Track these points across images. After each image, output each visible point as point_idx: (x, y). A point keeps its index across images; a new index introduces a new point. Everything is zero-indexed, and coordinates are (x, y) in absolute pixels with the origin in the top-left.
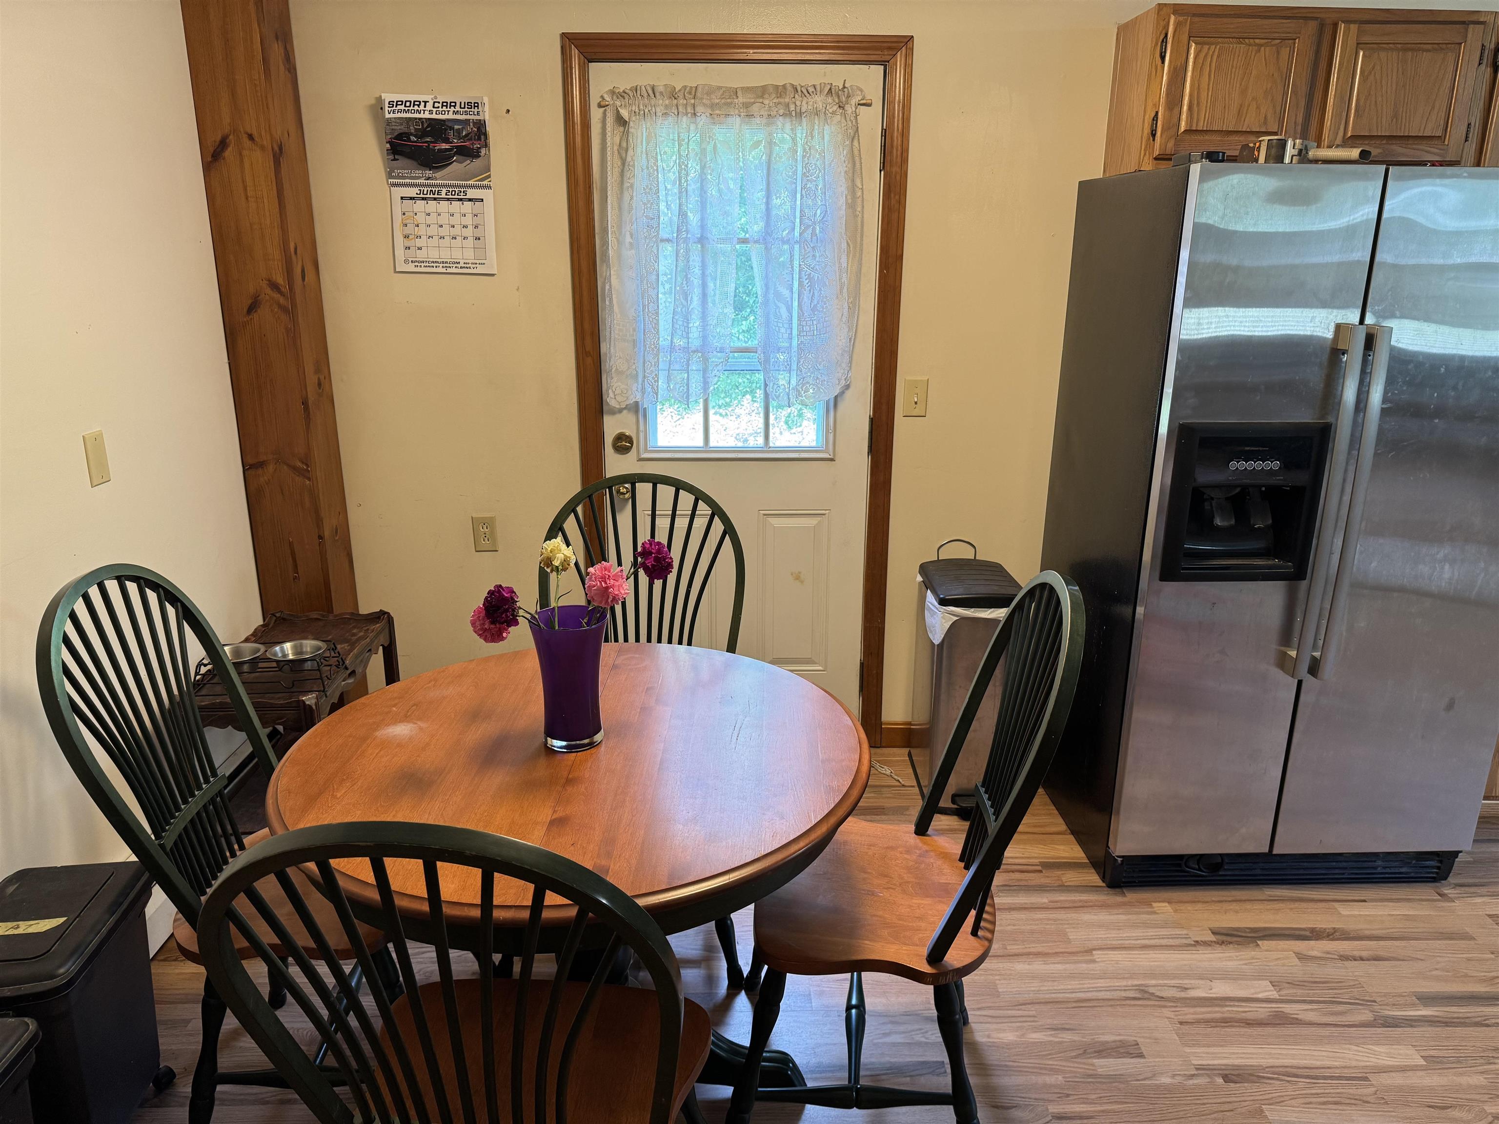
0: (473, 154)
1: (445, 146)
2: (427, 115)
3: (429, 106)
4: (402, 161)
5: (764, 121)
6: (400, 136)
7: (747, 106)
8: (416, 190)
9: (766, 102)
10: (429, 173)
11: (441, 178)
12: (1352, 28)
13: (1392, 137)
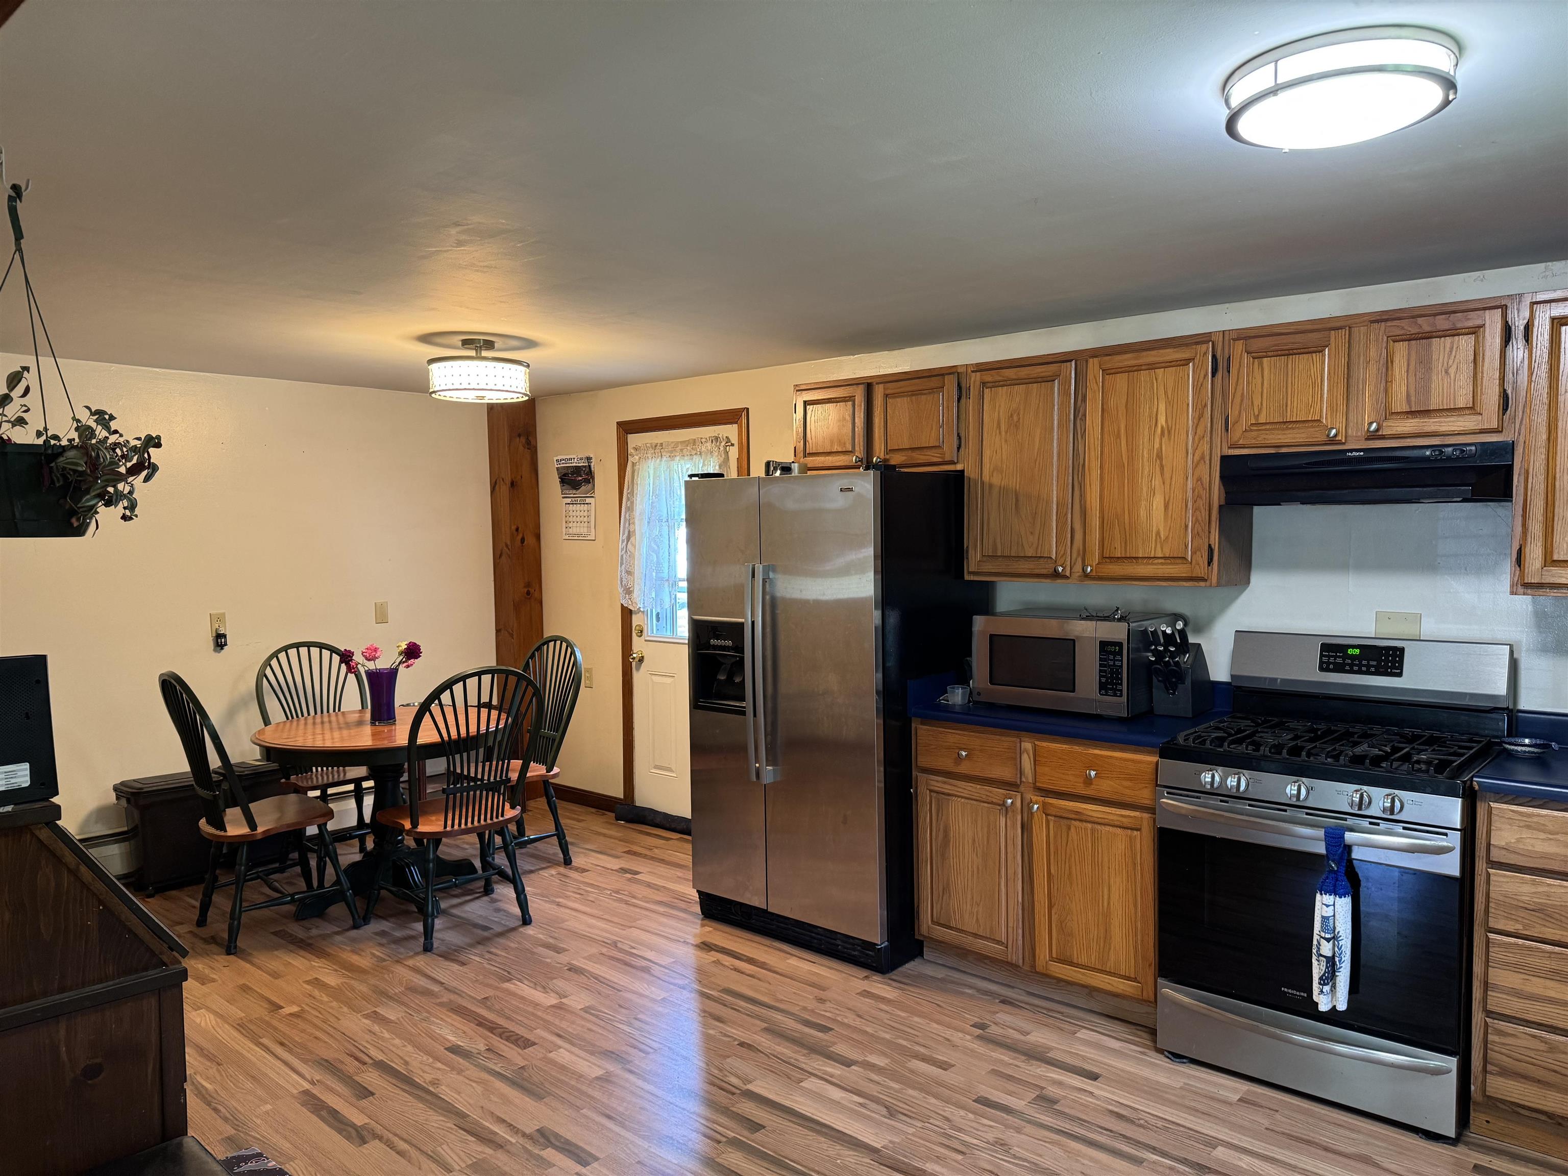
0: (587, 481)
1: (580, 478)
2: (575, 465)
3: (576, 460)
4: (566, 486)
5: (689, 457)
6: (564, 475)
7: (682, 450)
8: (570, 499)
9: (688, 448)
10: (574, 491)
11: (578, 493)
12: (881, 386)
13: (913, 449)
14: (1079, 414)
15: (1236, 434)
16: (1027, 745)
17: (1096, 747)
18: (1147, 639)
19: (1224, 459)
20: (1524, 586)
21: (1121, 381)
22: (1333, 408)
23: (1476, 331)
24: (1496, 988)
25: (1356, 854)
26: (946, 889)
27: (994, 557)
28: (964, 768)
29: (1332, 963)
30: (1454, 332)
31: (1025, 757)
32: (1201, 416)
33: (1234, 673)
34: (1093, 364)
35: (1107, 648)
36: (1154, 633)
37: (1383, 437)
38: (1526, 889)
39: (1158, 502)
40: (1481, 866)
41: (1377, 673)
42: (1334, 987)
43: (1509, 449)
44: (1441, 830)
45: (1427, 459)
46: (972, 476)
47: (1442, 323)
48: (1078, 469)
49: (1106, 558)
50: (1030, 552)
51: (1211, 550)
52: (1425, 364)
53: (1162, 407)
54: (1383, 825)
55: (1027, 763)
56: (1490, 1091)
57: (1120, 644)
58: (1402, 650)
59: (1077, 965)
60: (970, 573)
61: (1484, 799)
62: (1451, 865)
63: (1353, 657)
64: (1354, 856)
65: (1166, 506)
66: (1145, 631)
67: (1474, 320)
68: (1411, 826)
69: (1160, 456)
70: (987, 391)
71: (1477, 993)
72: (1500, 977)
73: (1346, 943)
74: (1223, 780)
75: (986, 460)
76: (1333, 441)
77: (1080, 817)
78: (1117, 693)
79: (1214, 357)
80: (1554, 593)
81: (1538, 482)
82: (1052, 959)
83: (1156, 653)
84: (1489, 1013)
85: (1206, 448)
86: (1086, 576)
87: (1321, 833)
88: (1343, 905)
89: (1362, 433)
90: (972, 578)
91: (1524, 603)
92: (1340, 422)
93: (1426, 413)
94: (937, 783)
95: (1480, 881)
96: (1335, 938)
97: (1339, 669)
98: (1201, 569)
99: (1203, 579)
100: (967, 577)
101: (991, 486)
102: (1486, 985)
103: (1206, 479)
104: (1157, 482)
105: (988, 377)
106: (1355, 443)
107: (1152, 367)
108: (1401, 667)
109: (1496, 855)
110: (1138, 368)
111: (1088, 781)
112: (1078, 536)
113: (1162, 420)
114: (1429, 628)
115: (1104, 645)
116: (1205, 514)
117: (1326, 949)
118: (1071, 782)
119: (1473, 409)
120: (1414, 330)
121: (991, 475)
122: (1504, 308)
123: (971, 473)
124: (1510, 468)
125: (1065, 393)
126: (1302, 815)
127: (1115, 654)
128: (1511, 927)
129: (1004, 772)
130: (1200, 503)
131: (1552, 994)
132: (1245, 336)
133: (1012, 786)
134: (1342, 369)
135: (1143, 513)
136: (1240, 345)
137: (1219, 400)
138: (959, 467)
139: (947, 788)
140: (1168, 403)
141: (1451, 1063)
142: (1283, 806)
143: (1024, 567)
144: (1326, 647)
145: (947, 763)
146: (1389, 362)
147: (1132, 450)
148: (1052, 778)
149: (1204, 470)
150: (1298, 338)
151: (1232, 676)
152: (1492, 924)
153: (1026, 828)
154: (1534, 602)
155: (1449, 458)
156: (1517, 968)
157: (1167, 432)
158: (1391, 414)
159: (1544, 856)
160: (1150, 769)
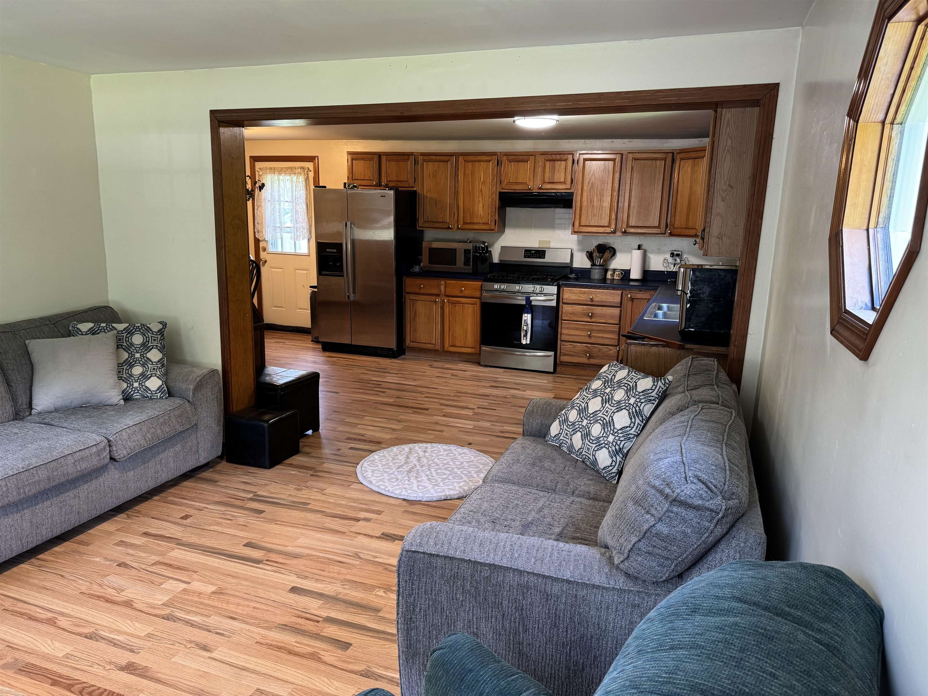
7: (285, 171)
9: (289, 170)
12: (385, 156)
13: (397, 181)
14: (456, 175)
15: (504, 185)
16: (443, 282)
17: (463, 281)
18: (476, 249)
19: (500, 193)
20: (574, 232)
21: (470, 165)
22: (530, 179)
23: (566, 160)
24: (564, 334)
25: (533, 303)
26: (415, 330)
27: (428, 222)
28: (422, 291)
29: (526, 331)
30: (561, 160)
31: (442, 286)
32: (494, 179)
33: (501, 259)
34: (461, 159)
35: (467, 252)
36: (479, 247)
37: (542, 189)
38: (570, 308)
39: (481, 205)
40: (561, 304)
41: (539, 258)
42: (526, 338)
43: (572, 194)
44: (552, 295)
45: (553, 196)
46: (420, 193)
47: (558, 157)
48: (456, 193)
49: (465, 223)
50: (440, 221)
51: (496, 221)
52: (553, 170)
53: (482, 175)
54: (539, 295)
55: (442, 288)
56: (561, 360)
57: (470, 250)
58: (545, 251)
59: (457, 347)
60: (419, 227)
61: (563, 287)
62: (554, 304)
63: (533, 254)
64: (532, 304)
65: (483, 207)
66: (476, 247)
67: (565, 157)
68: (545, 295)
69: (481, 191)
70: (425, 163)
71: (559, 337)
72: (565, 331)
73: (530, 326)
74: (500, 287)
75: (425, 187)
76: (530, 189)
77: (459, 303)
78: (469, 265)
79: (498, 160)
80: (582, 234)
81: (578, 204)
82: (450, 346)
83: (479, 253)
84: (561, 341)
85: (495, 188)
86: (458, 228)
87: (525, 298)
88: (529, 316)
89: (537, 188)
90: (420, 229)
91: (575, 237)
92: (532, 184)
93: (553, 183)
94: (412, 297)
95: (560, 308)
96: (527, 325)
97: (529, 257)
98: (493, 227)
99: (493, 230)
100: (418, 228)
101: (427, 197)
102: (561, 334)
103: (495, 198)
104: (480, 199)
105: (425, 158)
106: (536, 190)
107: (479, 161)
108: (545, 256)
109: (565, 301)
110: (475, 161)
111: (462, 291)
112: (456, 215)
113: (482, 179)
114: (552, 245)
115: (465, 250)
116: (494, 209)
117: (525, 328)
118: (457, 292)
119: (564, 183)
120: (551, 158)
121: (427, 193)
122: (573, 154)
123: (419, 191)
124: (572, 200)
125: (452, 166)
126: (520, 294)
127: (468, 253)
128: (567, 318)
129: (436, 291)
130: (493, 206)
131: (575, 333)
132: (507, 154)
133: (438, 295)
134: (533, 168)
135: (476, 209)
136: (505, 157)
137: (499, 174)
138: (415, 189)
139: (416, 298)
140: (484, 173)
141: (552, 353)
142: (514, 292)
143: (438, 225)
144: (526, 251)
145: (416, 290)
146: (544, 168)
147: (473, 188)
148: (450, 291)
149: (494, 196)
150: (521, 157)
151: (500, 260)
152: (563, 318)
153: (442, 308)
154: (578, 237)
155: (558, 196)
156: (568, 328)
157: (484, 183)
158: (544, 182)
159: (575, 300)
160: (480, 286)
